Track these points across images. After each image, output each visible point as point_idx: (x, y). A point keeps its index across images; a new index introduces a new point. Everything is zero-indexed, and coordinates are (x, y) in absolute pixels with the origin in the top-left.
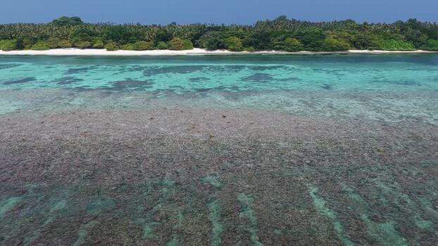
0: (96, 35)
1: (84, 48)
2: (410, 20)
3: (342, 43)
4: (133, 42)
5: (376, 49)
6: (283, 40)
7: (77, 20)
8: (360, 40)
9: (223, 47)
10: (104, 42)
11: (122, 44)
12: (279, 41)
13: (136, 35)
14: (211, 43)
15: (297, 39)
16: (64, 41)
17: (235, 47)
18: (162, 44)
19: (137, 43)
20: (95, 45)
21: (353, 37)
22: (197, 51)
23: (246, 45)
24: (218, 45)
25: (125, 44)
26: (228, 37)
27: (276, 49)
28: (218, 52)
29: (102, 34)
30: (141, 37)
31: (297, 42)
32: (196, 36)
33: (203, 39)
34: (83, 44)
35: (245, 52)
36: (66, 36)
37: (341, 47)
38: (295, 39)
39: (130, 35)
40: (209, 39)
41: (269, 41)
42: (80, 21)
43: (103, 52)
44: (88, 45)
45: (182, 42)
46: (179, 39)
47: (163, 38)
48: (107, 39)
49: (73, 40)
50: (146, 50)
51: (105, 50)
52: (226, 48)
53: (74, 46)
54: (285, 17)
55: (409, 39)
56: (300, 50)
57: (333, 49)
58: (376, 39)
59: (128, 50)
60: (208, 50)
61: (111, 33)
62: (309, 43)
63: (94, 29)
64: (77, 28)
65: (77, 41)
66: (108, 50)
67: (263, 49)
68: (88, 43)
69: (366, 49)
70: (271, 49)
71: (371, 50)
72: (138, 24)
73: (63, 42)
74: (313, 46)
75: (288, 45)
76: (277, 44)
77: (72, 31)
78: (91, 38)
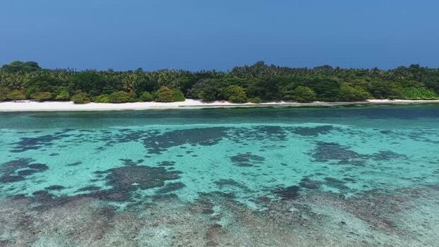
0: (59, 83)
1: (42, 101)
2: (412, 66)
3: (361, 92)
4: (109, 93)
5: (398, 99)
6: (293, 89)
7: (34, 66)
8: (379, 88)
9: (222, 98)
10: (70, 93)
11: (95, 95)
12: (289, 90)
13: (111, 83)
14: (207, 93)
15: (310, 87)
16: (16, 92)
17: (238, 97)
18: (146, 94)
19: (114, 93)
20: (58, 97)
21: (370, 84)
22: (190, 104)
23: (251, 95)
24: (216, 95)
25: (98, 95)
26: (226, 86)
27: (286, 100)
28: (217, 104)
29: (68, 82)
30: (118, 86)
31: (310, 91)
32: (188, 85)
33: (197, 88)
34: (42, 95)
35: (250, 103)
36: (18, 85)
37: (361, 97)
38: (307, 88)
39: (104, 84)
40: (205, 89)
41: (277, 90)
42: (38, 67)
43: (69, 106)
44: (49, 97)
45: (171, 92)
46: (166, 88)
47: (146, 87)
48: (74, 88)
49: (29, 90)
50: (127, 102)
51: (71, 102)
52: (227, 99)
53: (29, 98)
54: (263, 63)
55: (429, 87)
56: (313, 100)
57: (351, 99)
58: (395, 87)
59: (103, 102)
60: (204, 101)
61: (79, 81)
62: (323, 92)
63: (56, 76)
64: (34, 75)
65: (34, 91)
66: (76, 103)
67: (270, 99)
68: (49, 94)
69: (386, 98)
70: (279, 99)
71: (392, 99)
72: (111, 70)
73: (14, 93)
74: (329, 96)
75: (300, 94)
76: (286, 94)
77: (27, 78)
78: (53, 87)
